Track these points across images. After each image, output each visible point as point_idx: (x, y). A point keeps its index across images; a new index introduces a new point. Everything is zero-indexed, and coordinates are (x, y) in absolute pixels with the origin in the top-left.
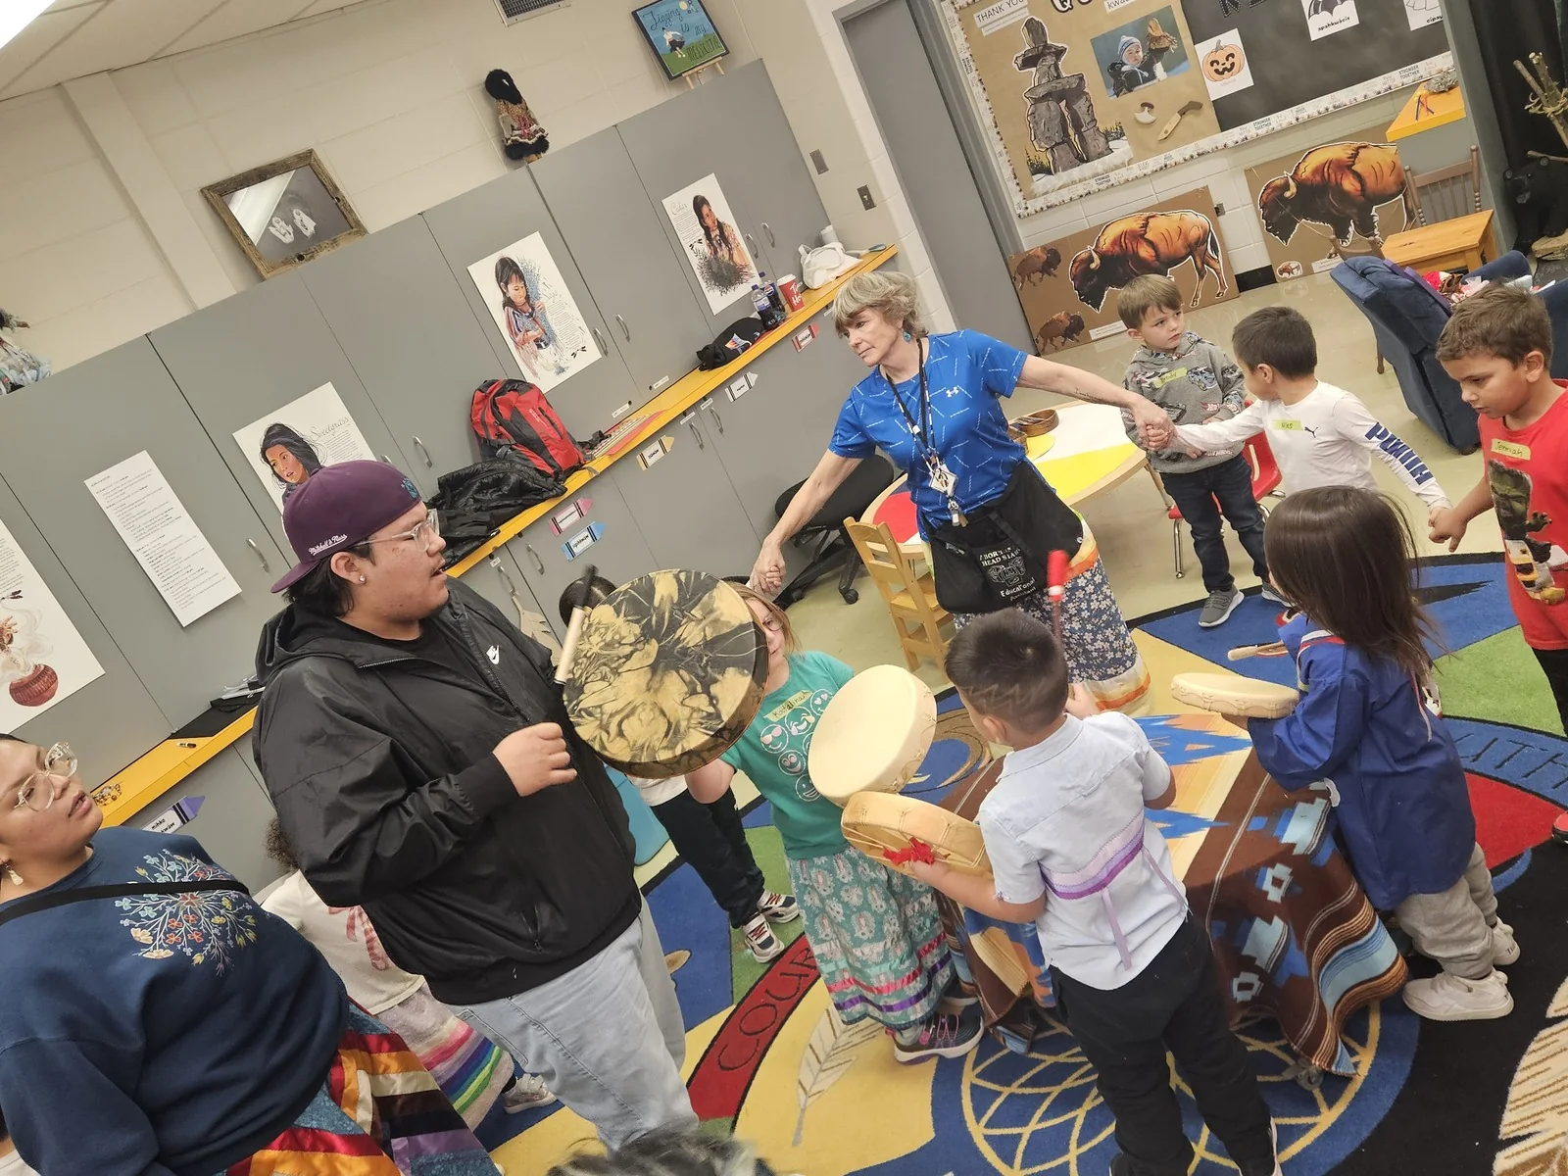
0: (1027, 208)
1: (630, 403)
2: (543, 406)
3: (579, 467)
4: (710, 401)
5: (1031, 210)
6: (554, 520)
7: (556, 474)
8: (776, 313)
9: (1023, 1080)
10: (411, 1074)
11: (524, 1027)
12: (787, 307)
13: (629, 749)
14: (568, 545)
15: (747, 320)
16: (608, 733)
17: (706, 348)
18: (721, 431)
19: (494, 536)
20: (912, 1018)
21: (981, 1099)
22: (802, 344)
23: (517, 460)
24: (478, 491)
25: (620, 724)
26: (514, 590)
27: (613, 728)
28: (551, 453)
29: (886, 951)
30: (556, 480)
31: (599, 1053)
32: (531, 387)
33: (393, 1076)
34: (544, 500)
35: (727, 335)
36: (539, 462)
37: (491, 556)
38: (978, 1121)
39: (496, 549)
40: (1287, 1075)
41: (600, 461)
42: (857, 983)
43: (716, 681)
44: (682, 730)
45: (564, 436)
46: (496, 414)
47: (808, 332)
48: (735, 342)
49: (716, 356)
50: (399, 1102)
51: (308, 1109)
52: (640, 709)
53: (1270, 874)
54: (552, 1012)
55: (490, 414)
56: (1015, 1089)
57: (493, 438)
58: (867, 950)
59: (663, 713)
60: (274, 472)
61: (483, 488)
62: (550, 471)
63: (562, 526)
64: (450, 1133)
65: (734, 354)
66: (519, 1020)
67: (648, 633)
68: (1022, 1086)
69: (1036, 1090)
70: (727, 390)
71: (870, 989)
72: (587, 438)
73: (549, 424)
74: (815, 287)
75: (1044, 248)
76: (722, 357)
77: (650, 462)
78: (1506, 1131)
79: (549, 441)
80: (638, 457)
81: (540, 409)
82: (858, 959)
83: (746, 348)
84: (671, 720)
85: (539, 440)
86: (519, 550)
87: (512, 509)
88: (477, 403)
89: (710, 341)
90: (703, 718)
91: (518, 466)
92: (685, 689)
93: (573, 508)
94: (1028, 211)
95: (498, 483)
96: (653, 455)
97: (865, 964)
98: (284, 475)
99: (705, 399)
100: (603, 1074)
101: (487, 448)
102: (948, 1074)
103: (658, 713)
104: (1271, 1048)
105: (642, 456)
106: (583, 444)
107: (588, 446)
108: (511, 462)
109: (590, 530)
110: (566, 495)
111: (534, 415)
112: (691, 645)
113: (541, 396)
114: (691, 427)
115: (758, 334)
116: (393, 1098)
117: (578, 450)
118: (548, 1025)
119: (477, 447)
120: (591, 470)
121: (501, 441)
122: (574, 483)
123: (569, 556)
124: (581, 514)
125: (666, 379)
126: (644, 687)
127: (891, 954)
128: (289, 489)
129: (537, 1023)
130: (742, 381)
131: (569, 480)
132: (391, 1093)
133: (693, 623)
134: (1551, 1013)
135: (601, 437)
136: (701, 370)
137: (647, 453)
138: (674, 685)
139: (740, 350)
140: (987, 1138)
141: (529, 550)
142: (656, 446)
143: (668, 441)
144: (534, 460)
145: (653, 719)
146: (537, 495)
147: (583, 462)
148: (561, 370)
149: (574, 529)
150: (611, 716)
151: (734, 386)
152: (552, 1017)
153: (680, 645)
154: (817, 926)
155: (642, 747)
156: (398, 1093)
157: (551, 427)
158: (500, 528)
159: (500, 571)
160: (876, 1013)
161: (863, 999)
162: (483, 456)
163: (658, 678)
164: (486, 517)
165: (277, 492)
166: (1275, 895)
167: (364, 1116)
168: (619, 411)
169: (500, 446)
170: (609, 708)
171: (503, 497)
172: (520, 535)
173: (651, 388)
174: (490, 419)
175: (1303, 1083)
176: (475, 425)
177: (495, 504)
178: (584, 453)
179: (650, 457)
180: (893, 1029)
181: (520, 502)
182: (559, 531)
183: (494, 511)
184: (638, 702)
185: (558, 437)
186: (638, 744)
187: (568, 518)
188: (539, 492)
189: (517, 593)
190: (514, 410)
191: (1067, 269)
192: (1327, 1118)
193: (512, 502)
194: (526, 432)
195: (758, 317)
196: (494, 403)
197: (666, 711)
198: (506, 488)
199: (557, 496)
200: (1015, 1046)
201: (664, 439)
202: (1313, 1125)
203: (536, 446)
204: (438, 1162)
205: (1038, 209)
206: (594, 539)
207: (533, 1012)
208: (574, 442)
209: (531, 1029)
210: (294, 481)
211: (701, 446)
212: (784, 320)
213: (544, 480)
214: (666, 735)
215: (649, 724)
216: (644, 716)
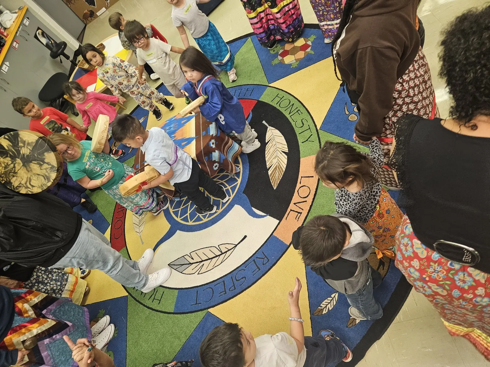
9: (182, 205)
10: (38, 296)
11: (71, 260)
13: (39, 189)
16: (29, 188)
20: (154, 206)
21: (176, 213)
25: (30, 184)
27: (29, 186)
29: (141, 197)
31: (92, 255)
33: (34, 299)
38: (178, 218)
40: (230, 177)
42: (137, 207)
43: (44, 159)
44: (48, 175)
50: (39, 304)
51: (14, 322)
52: (32, 178)
53: (211, 143)
54: (76, 253)
56: (181, 208)
58: (136, 200)
59: (38, 175)
64: (56, 302)
66: (69, 259)
67: (13, 158)
68: (182, 206)
69: (186, 206)
71: (142, 206)
78: (268, 167)
82: (135, 202)
84: (43, 175)
90: (50, 169)
92: (38, 166)
97: (137, 202)
100: (96, 258)
102: (167, 213)
103: (37, 176)
104: (224, 173)
112: (28, 154)
116: (37, 304)
118: (77, 256)
126: (27, 172)
127: (142, 197)
129: (74, 257)
132: (35, 303)
133: (23, 148)
134: (266, 142)
138: (34, 166)
140: (181, 220)
145: (38, 178)
150: (26, 183)
152: (77, 254)
153: (25, 156)
154: (122, 201)
155: (42, 186)
156: (37, 302)
160: (145, 210)
161: (141, 209)
163: (28, 168)
166: (214, 146)
167: (31, 313)
170: (23, 182)
175: (233, 177)
180: (150, 211)
184: (29, 176)
186: (40, 185)
192: (239, 181)
197: (39, 173)
200: (177, 200)
202: (237, 184)
204: (57, 309)
207: (71, 256)
209: (73, 260)
214: (45, 179)
215: (38, 180)
216: (34, 178)
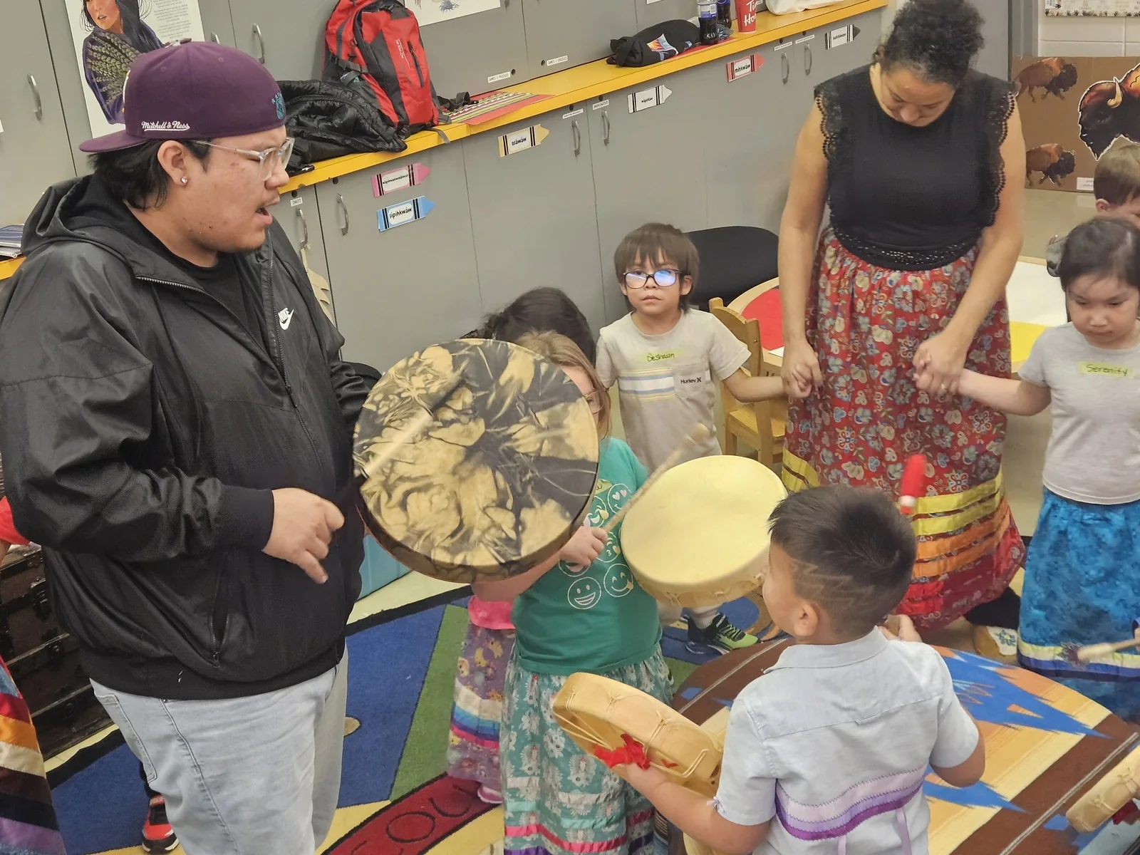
0: (1059, 6)
1: (513, 72)
2: (414, 42)
3: (427, 126)
4: (606, 103)
5: (1063, 10)
6: (379, 177)
7: (401, 125)
8: (719, 27)
12: (735, 24)
13: (404, 528)
14: (385, 212)
15: (683, 24)
17: (624, 40)
18: (606, 142)
19: (305, 172)
22: (737, 74)
23: (362, 92)
24: (304, 114)
26: (306, 242)
27: (398, 495)
28: (405, 99)
30: (398, 132)
32: (409, 14)
34: (375, 151)
35: (653, 33)
36: (386, 106)
37: (294, 194)
39: (303, 188)
41: (455, 128)
43: (531, 506)
45: (426, 86)
46: (357, 30)
47: (748, 62)
48: (661, 44)
49: (632, 53)
52: (434, 491)
55: (350, 29)
57: (343, 57)
59: (459, 509)
60: (85, 9)
61: (312, 111)
62: (395, 119)
63: (386, 188)
65: (654, 59)
66: (166, 729)
67: (479, 409)
70: (630, 97)
72: (450, 95)
73: (413, 63)
74: (777, 12)
75: (1061, 60)
76: (638, 57)
77: (512, 149)
79: (404, 84)
80: (501, 139)
81: (409, 43)
83: (669, 55)
84: (466, 520)
85: (395, 80)
86: (328, 199)
87: (336, 147)
88: (340, 11)
89: (630, 32)
91: (360, 101)
92: (494, 496)
93: (405, 172)
94: (1060, 10)
95: (330, 112)
96: (518, 142)
98: (95, 16)
99: (601, 98)
101: (333, 66)
103: (453, 506)
105: (505, 139)
106: (442, 101)
107: (448, 105)
108: (354, 92)
109: (415, 203)
110: (404, 153)
111: (400, 47)
112: (521, 450)
113: (415, 28)
114: (574, 126)
115: (690, 45)
117: (435, 106)
119: (322, 60)
120: (442, 135)
121: (352, 65)
122: (418, 142)
123: (381, 226)
124: (412, 182)
125: (565, 59)
126: (450, 467)
128: (94, 33)
129: (184, 740)
130: (651, 92)
131: (412, 137)
133: (534, 427)
135: (467, 100)
136: (609, 62)
137: (512, 137)
139: (662, 56)
141: (339, 202)
142: (526, 133)
143: (541, 132)
144: (381, 100)
145: (446, 509)
146: (371, 142)
147: (435, 122)
148: (449, 6)
149: (398, 196)
151: (640, 96)
153: (509, 445)
155: (420, 533)
157: (414, 69)
158: (316, 165)
159: (298, 214)
162: (325, 74)
163: (469, 466)
164: (305, 148)
165: (80, 32)
168: (497, 78)
169: (348, 70)
171: (332, 129)
172: (335, 180)
173: (543, 63)
174: (348, 34)
176: (328, 34)
177: (319, 135)
178: (441, 113)
179: (513, 144)
181: (348, 142)
182: (381, 192)
183: (316, 143)
184: (436, 480)
185: (418, 84)
186: (418, 528)
187: (396, 180)
188: (374, 138)
189: (308, 246)
190: (378, 33)
191: (1079, 95)
193: (339, 139)
194: (383, 64)
195: (698, 24)
196: (359, 18)
197: (464, 507)
198: (337, 121)
199: (393, 151)
201: (537, 128)
203: (390, 85)
205: (1072, 12)
206: (417, 215)
208: (434, 95)
210: (103, 27)
211: (577, 152)
212: (725, 39)
213: (385, 127)
214: (453, 535)
215: (438, 512)
216: (436, 499)
